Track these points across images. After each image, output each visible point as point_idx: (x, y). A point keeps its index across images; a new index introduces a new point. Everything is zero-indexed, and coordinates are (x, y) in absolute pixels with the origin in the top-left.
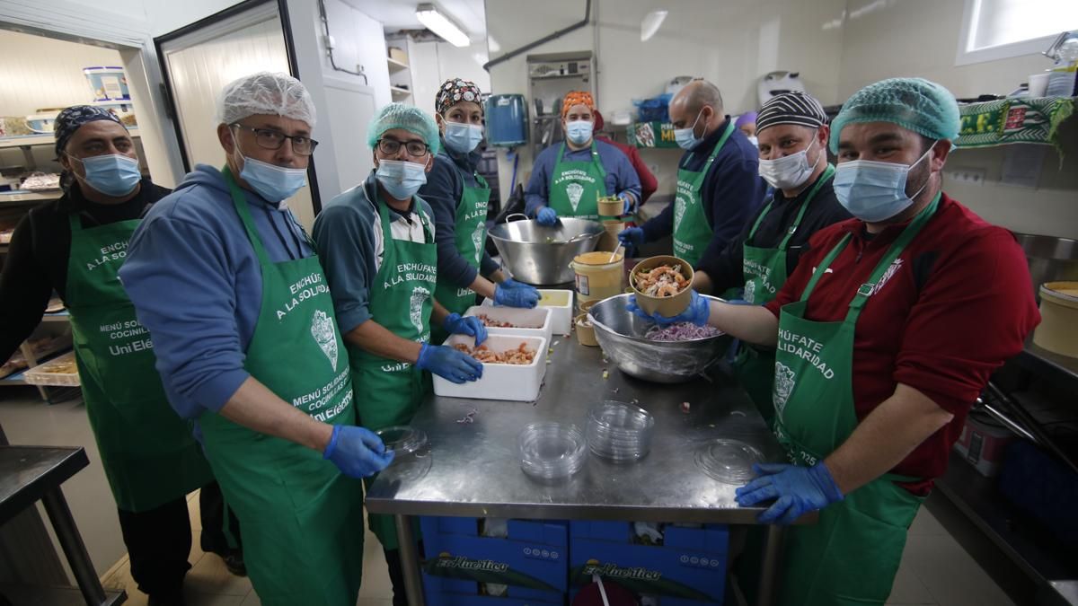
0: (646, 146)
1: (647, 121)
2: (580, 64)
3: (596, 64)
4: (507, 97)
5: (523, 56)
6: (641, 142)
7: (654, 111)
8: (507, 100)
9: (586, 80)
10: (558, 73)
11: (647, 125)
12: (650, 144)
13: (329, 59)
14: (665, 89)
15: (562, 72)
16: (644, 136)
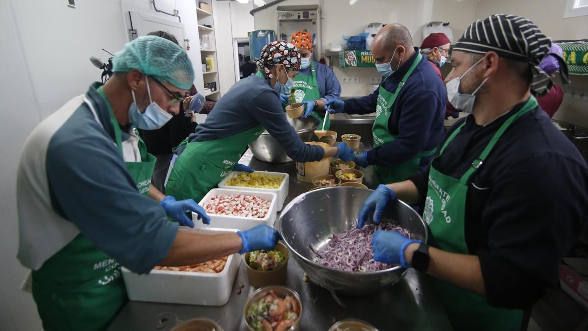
0: (351, 66)
1: (353, 50)
2: (310, 12)
3: (321, 13)
4: (263, 31)
5: (276, 6)
6: (348, 63)
7: (357, 44)
8: (264, 33)
9: (314, 23)
10: (297, 18)
11: (352, 52)
12: (354, 64)
13: (153, 4)
14: (364, 31)
15: (299, 17)
16: (350, 59)
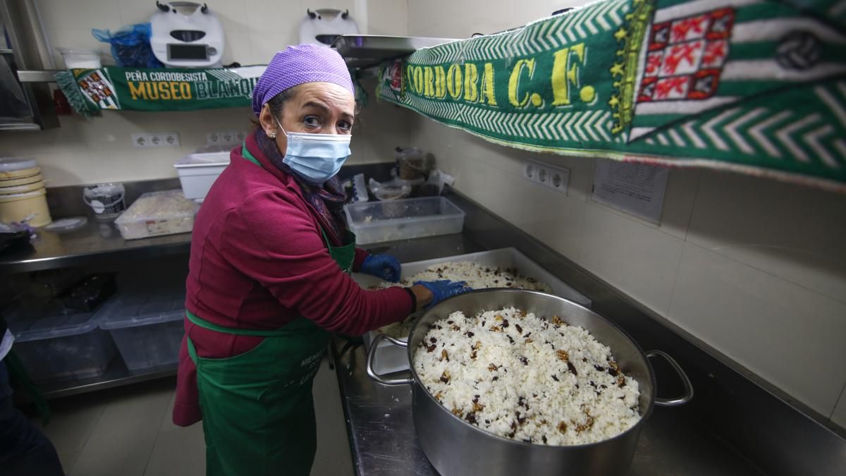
12: (109, 104)
16: (95, 91)
